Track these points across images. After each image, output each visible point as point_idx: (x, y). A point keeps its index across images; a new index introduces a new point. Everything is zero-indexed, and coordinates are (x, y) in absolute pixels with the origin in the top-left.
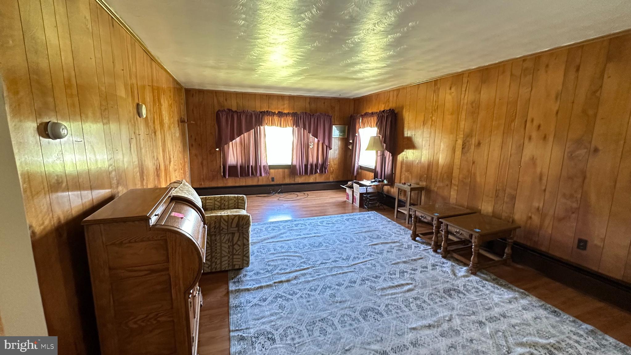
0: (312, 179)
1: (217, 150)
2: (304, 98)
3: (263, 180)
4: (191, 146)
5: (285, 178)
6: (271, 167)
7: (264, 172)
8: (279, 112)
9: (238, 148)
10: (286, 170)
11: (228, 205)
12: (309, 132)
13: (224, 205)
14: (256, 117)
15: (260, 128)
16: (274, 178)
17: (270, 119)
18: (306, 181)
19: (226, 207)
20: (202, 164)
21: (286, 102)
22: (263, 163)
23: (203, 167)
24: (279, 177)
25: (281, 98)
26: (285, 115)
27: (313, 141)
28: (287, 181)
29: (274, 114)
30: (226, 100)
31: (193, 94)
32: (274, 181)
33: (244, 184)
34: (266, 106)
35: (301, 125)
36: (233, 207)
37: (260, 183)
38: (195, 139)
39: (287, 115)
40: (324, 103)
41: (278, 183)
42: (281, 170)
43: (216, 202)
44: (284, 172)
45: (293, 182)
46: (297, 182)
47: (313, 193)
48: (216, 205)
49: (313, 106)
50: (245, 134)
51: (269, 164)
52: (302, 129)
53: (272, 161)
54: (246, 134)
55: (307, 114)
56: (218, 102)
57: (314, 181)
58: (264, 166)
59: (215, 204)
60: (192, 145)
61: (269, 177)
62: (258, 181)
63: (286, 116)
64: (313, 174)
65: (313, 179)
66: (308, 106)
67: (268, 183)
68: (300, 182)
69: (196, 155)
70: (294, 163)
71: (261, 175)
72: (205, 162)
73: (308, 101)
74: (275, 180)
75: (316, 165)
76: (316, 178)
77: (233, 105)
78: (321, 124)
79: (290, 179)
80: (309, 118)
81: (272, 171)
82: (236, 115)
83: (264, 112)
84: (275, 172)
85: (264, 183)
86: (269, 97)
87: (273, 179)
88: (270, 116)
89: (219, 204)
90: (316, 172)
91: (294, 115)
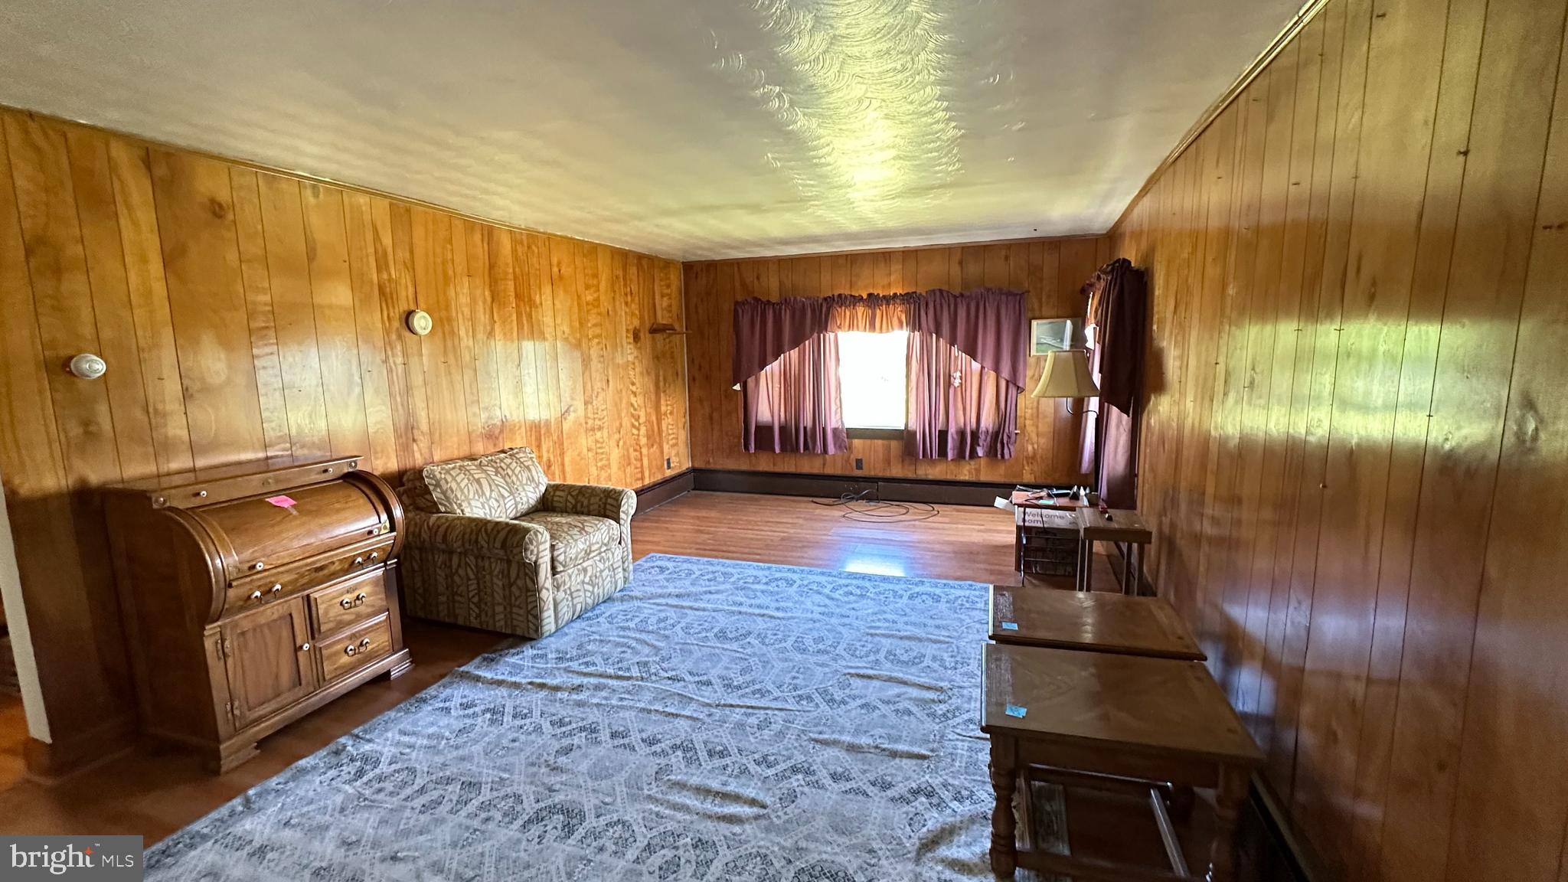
0: (966, 472)
1: (735, 388)
2: (947, 251)
3: (833, 462)
4: (692, 379)
5: (889, 463)
6: (853, 433)
7: (835, 444)
8: (870, 295)
9: (777, 385)
10: (894, 444)
11: (588, 506)
12: (952, 342)
13: (582, 505)
14: (813, 311)
15: (824, 336)
16: (861, 460)
17: (848, 313)
18: (949, 477)
19: (585, 510)
20: (711, 418)
21: (896, 267)
22: (832, 423)
23: (712, 424)
24: (875, 461)
25: (884, 257)
26: (884, 302)
27: (966, 368)
28: (897, 471)
29: (856, 300)
30: (758, 278)
31: (697, 273)
32: (861, 468)
33: (792, 470)
34: (843, 282)
35: (928, 321)
36: (596, 512)
37: (829, 471)
38: (700, 367)
39: (888, 300)
40: (1007, 258)
41: (872, 474)
42: (880, 442)
43: (569, 498)
44: (888, 449)
45: (911, 475)
46: (924, 477)
47: (958, 511)
48: (568, 504)
49: (973, 269)
50: (792, 352)
51: (848, 425)
52: (934, 335)
53: (853, 419)
54: (794, 353)
55: (945, 294)
56: (743, 284)
57: (973, 479)
58: (835, 431)
59: (567, 500)
60: (694, 379)
61: (849, 457)
62: (824, 464)
63: (888, 304)
64: (964, 458)
65: (970, 472)
66: (955, 270)
67: (847, 473)
68: (930, 477)
69: (701, 401)
70: (912, 426)
71: (825, 450)
72: (716, 415)
73: (956, 258)
74: (864, 467)
75: (975, 435)
76: (978, 471)
77: (771, 286)
78: (988, 318)
79: (903, 466)
80: (952, 306)
81: (857, 443)
82: (771, 311)
83: (832, 298)
84: (864, 449)
85: (838, 472)
86: (852, 260)
87: (859, 463)
88: (846, 307)
89: (573, 502)
90: (973, 454)
91: (908, 298)
